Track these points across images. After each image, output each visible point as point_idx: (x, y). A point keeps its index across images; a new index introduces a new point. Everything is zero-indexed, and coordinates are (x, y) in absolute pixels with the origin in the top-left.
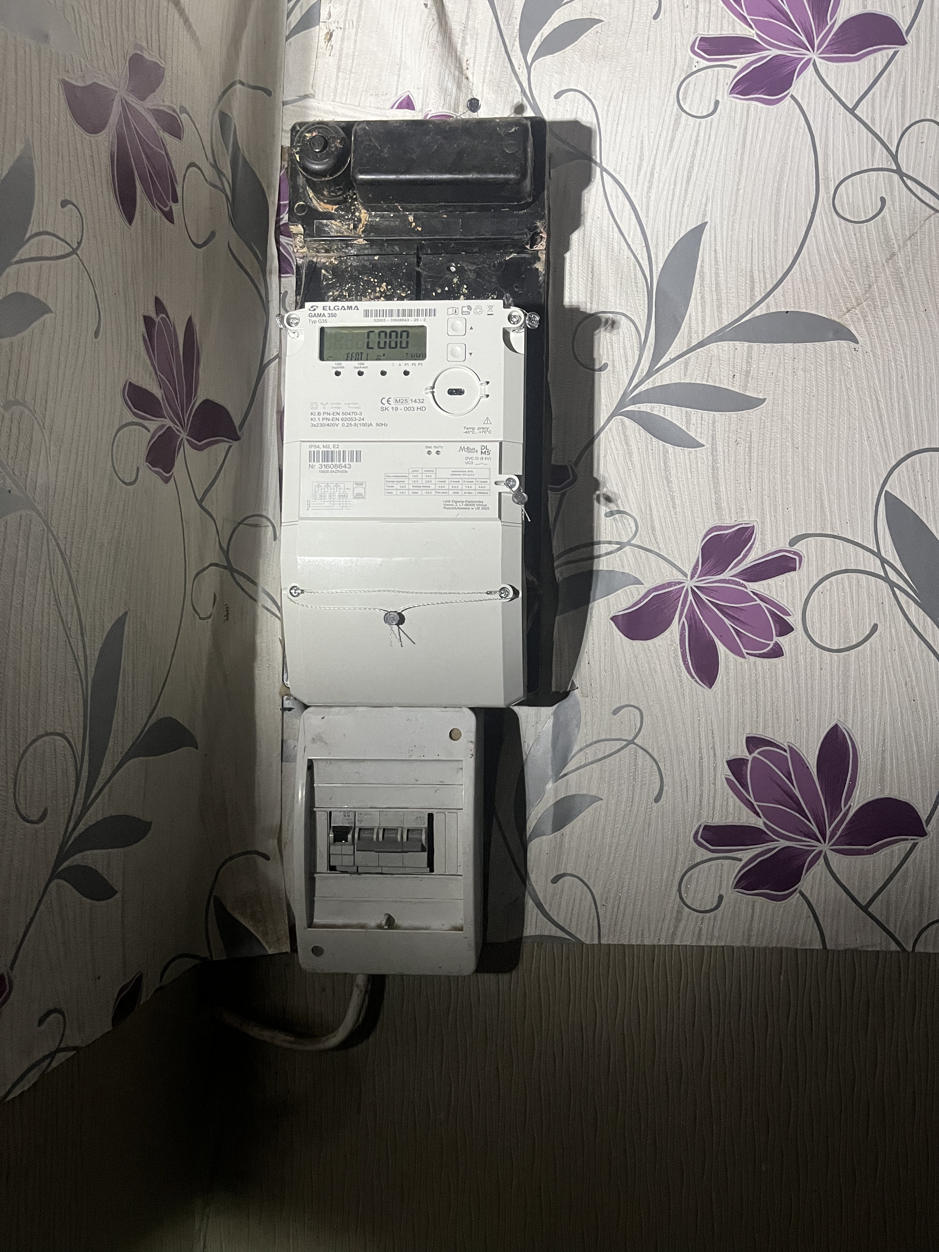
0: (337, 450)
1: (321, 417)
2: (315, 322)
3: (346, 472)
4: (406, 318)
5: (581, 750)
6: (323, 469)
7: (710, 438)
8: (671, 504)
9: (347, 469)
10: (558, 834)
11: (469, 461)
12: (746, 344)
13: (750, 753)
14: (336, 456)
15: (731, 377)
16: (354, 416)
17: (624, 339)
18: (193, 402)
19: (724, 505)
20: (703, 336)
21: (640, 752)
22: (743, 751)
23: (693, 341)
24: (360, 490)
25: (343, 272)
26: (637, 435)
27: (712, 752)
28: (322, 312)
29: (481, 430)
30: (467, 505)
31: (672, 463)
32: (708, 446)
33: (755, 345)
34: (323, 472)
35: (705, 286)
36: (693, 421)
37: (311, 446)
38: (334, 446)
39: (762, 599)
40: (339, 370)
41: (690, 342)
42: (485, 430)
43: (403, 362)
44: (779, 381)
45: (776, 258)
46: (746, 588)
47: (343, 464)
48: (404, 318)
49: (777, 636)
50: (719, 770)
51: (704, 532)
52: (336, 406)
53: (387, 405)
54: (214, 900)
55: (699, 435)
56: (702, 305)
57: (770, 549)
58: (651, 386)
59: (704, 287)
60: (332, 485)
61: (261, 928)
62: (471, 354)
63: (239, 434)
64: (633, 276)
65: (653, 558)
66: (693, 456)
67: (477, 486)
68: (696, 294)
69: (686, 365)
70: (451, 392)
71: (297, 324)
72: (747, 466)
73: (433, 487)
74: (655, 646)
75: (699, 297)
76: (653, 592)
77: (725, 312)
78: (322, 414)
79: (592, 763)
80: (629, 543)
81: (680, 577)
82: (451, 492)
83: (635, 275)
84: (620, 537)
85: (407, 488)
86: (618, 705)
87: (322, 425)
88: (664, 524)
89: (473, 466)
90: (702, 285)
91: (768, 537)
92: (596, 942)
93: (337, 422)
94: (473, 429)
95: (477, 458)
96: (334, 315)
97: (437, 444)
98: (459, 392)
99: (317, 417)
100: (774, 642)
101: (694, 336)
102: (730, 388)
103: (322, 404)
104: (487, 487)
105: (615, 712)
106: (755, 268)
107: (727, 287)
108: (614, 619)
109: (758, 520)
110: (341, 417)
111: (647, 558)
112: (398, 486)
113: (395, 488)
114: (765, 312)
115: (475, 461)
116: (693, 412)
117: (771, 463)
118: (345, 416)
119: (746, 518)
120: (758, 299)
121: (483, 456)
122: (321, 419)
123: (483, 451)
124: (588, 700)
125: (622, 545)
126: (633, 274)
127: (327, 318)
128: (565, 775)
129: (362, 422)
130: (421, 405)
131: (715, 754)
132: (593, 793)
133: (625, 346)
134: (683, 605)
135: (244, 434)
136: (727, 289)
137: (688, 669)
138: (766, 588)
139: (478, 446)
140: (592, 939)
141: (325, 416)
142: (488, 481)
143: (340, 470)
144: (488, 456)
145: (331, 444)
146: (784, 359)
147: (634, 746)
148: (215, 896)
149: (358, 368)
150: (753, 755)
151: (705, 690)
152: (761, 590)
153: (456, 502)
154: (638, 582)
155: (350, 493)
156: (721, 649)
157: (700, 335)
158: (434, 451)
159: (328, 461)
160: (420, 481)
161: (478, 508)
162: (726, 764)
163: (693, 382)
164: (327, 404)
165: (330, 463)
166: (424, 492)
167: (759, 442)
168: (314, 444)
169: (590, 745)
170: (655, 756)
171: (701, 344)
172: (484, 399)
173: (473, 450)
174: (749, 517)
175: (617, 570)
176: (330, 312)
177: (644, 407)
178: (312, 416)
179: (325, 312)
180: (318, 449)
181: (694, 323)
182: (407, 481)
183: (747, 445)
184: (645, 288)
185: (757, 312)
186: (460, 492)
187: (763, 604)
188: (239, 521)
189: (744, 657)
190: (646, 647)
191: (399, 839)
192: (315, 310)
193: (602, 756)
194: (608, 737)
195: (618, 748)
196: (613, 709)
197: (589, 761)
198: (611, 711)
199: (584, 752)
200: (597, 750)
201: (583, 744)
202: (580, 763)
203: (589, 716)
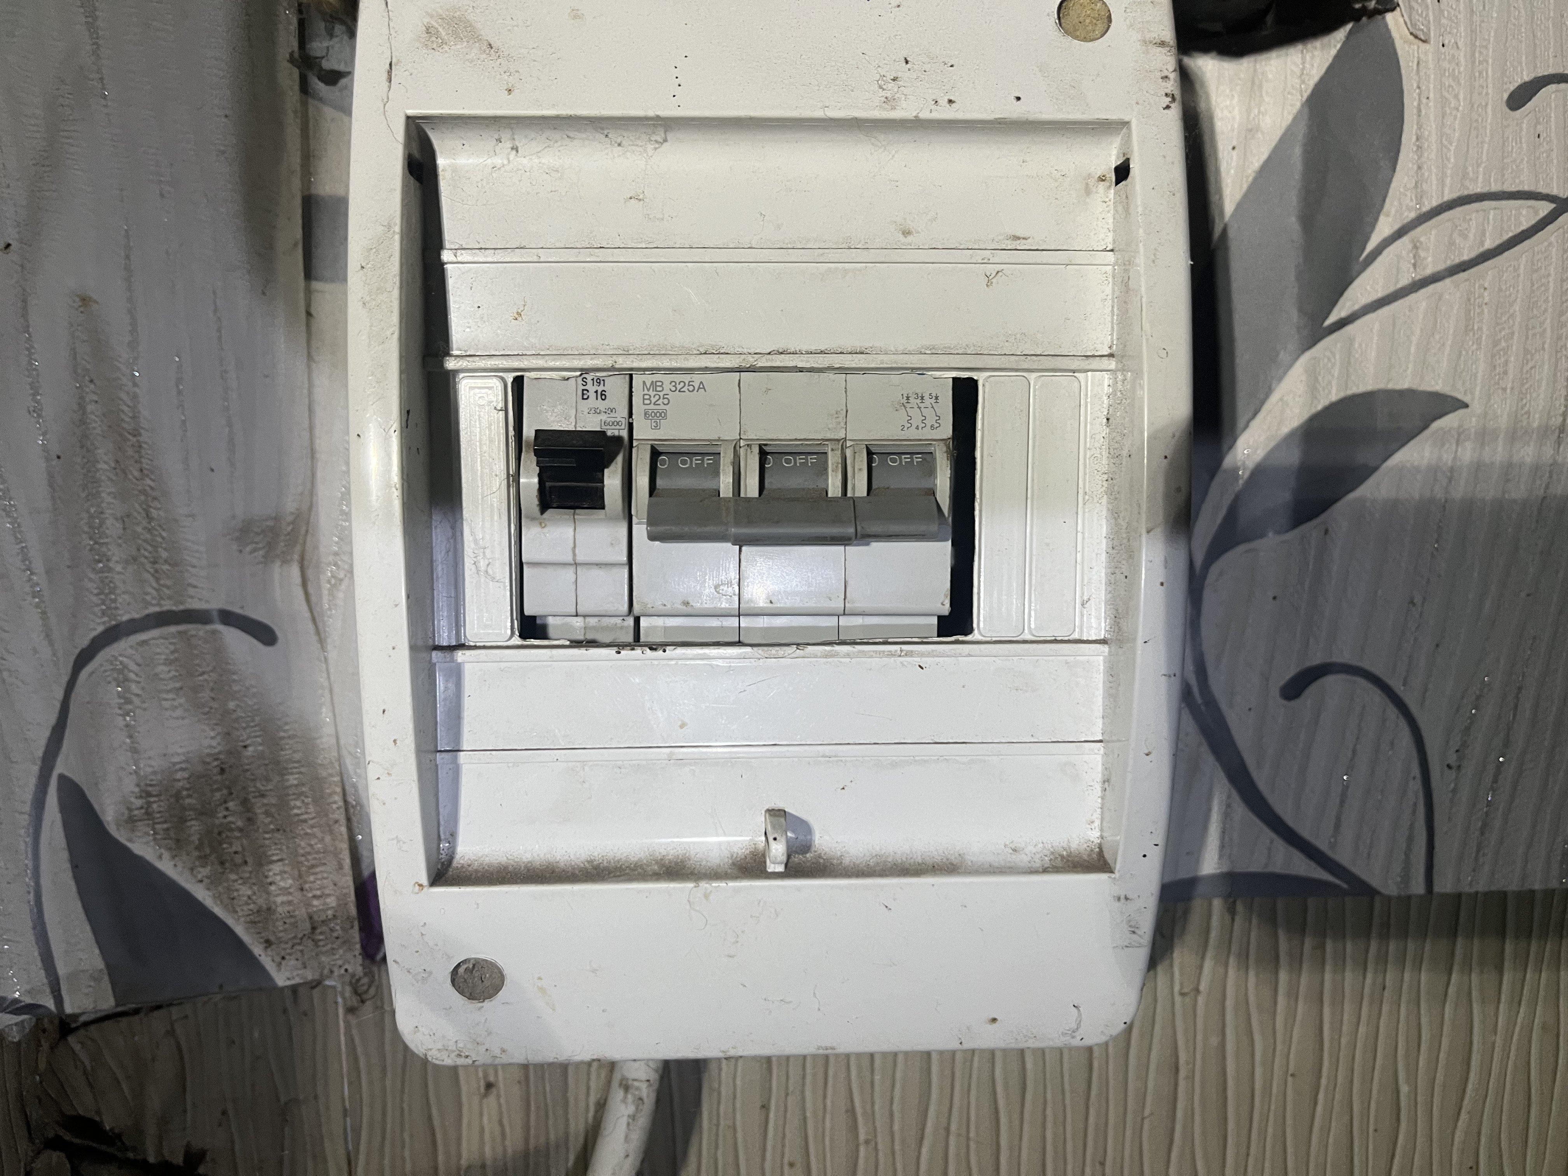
5: (1404, 230)
10: (1311, 528)
54: (60, 789)
61: (245, 891)
79: (1437, 278)
86: (1527, 77)
92: (1418, 887)
105: (1520, 98)
124: (1428, 53)
128: (1342, 324)
132: (1436, 384)
140: (1406, 878)
148: (62, 778)
169: (1434, 213)
191: (834, 488)
193: (1473, 254)
194: (1495, 188)
195: (1525, 224)
196: (1512, 88)
197: (1429, 271)
198: (1506, 96)
199: (1412, 241)
200: (1455, 235)
201: (1409, 209)
202: (1397, 282)
203: (1431, 110)
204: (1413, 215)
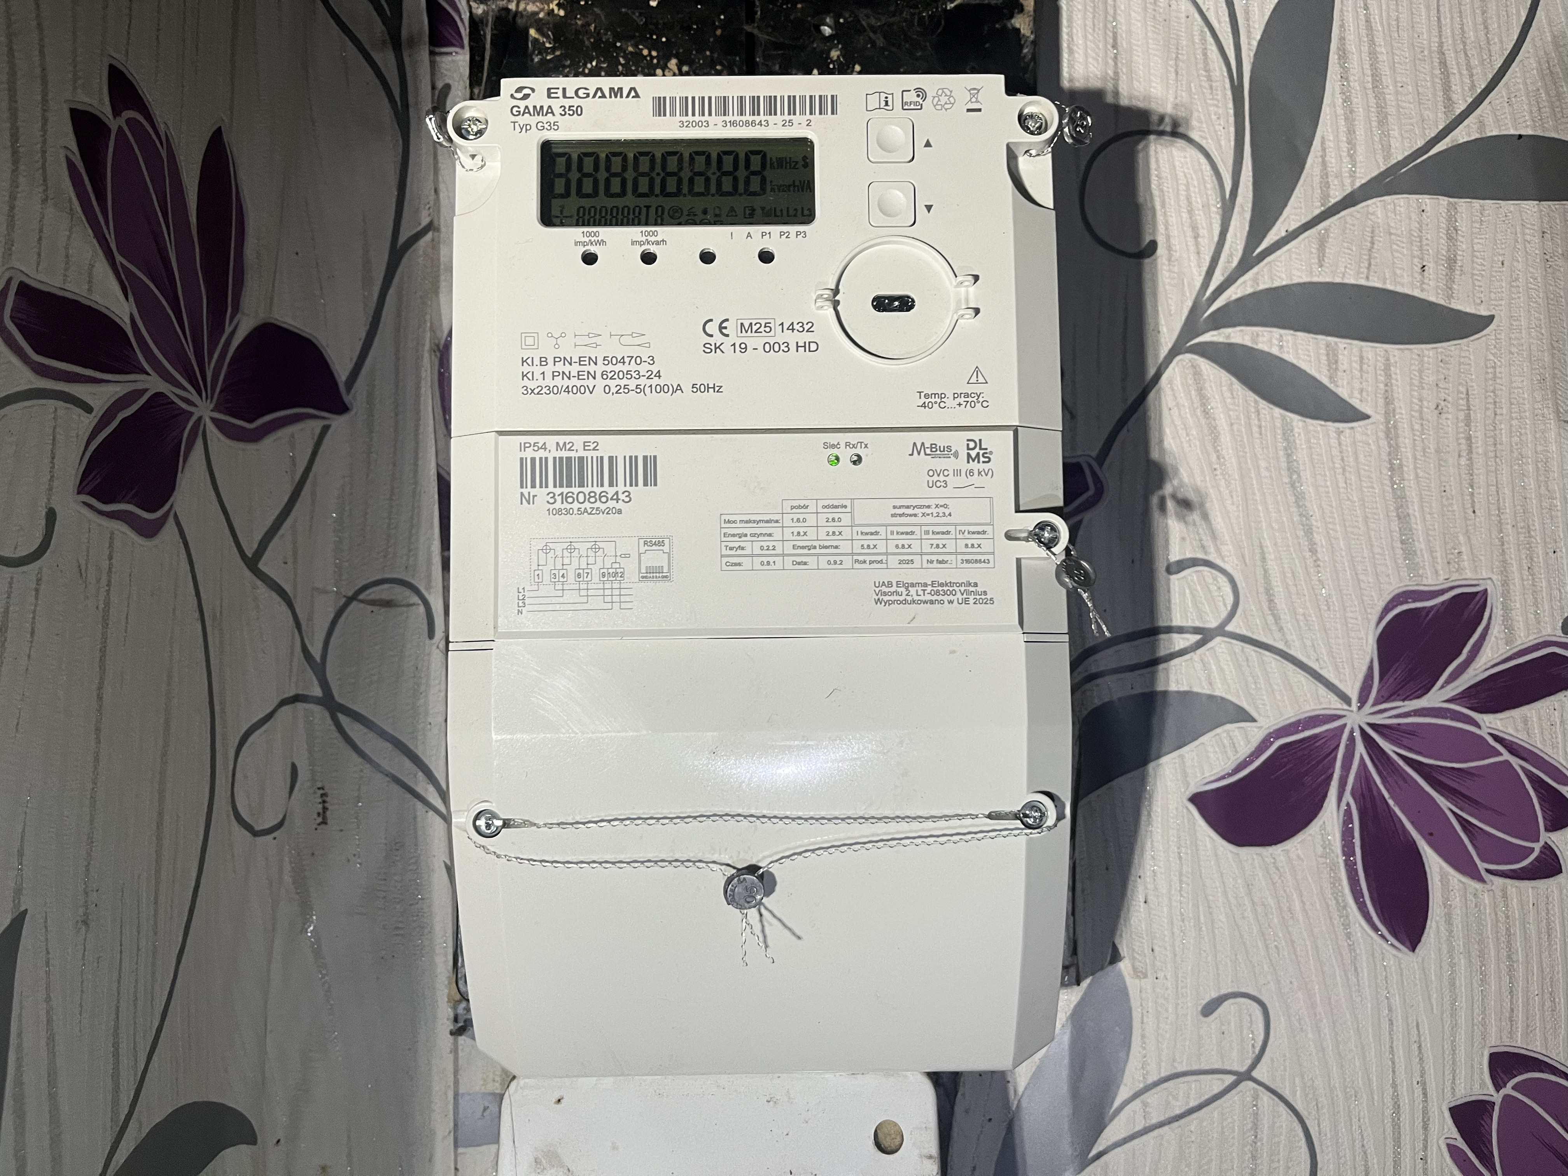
0: (595, 454)
1: (549, 369)
2: (526, 128)
3: (620, 512)
4: (762, 117)
5: (1136, 1095)
6: (558, 505)
7: (1381, 402)
8: (1305, 544)
9: (620, 505)
11: (936, 480)
12: (1444, 201)
13: (1498, 1088)
14: (591, 472)
15: (1418, 269)
16: (633, 367)
17: (1188, 190)
18: (228, 330)
19: (1421, 545)
20: (1353, 183)
21: (1266, 1098)
22: (1483, 1084)
23: (1332, 193)
24: (654, 558)
25: (577, 32)
26: (1227, 394)
27: (1418, 1091)
28: (546, 103)
29: (962, 400)
30: (937, 593)
31: (1301, 455)
32: (1377, 417)
33: (1462, 204)
34: (559, 512)
35: (1351, 78)
36: (1344, 363)
37: (524, 447)
38: (585, 444)
39: (1513, 749)
40: (592, 249)
41: (1325, 196)
42: (971, 399)
43: (756, 230)
44: (1517, 279)
45: (1486, 28)
46: (1479, 727)
47: (611, 491)
48: (757, 119)
49: (1547, 830)
50: (1434, 1128)
51: (1381, 605)
52: (587, 341)
53: (718, 338)
55: (1356, 394)
56: (1346, 119)
57: (1524, 638)
58: (1249, 290)
59: (1347, 79)
60: (583, 547)
62: (929, 208)
63: (347, 399)
64: (1200, 56)
65: (1274, 664)
66: (1346, 439)
67: (961, 544)
68: (1333, 95)
69: (1322, 244)
70: (882, 304)
71: (480, 133)
72: (1463, 461)
73: (845, 547)
74: (1290, 860)
75: (1339, 101)
76: (1276, 738)
77: (1395, 133)
78: (550, 361)
79: (1161, 1125)
80: (1220, 631)
81: (1335, 704)
82: (893, 561)
83: (1205, 55)
84: (1201, 618)
85: (779, 551)
86: (1214, 995)
87: (550, 390)
88: (1293, 589)
89: (948, 492)
90: (1344, 77)
91: (1518, 616)
93: (591, 383)
94: (942, 396)
95: (957, 473)
96: (578, 111)
97: (853, 438)
98: (905, 304)
99: (537, 370)
100: (1542, 843)
101: (1334, 182)
102: (1417, 293)
103: (550, 335)
104: (987, 546)
105: (1209, 1009)
106: (1448, 42)
107: (1396, 82)
108: (1197, 799)
109: (1494, 577)
110: (599, 368)
111: (1262, 663)
112: (757, 545)
113: (748, 551)
114: (1478, 136)
115: (952, 480)
116: (1341, 346)
117: (1515, 455)
118: (610, 368)
119: (1468, 574)
120: (1460, 107)
121: (974, 465)
122: (548, 375)
123: (973, 454)
124: (1147, 983)
125: (1205, 636)
126: (1199, 51)
127: (558, 118)
128: (1100, 1155)
129: (656, 381)
130: (806, 337)
131: (1425, 1095)
133: (1190, 203)
134: (1346, 767)
135: (357, 398)
136: (1396, 86)
137: (1362, 907)
138: (1521, 726)
139: (958, 441)
141: (560, 367)
142: (989, 529)
143: (603, 507)
144: (986, 466)
145: (579, 440)
146: (1524, 234)
147: (1251, 1084)
149: (641, 244)
150: (1503, 1092)
151: (1400, 955)
152: (1512, 732)
153: (907, 586)
154: (1242, 716)
155: (630, 567)
156: (1433, 862)
157: (1347, 182)
158: (846, 455)
159: (569, 485)
160: (812, 533)
161: (966, 601)
162: (1447, 1114)
163: (1338, 280)
164: (563, 335)
165: (576, 490)
166: (823, 560)
167: (1487, 409)
168: (532, 439)
169: (1156, 1084)
170: (1299, 1107)
171: (1350, 201)
172: (968, 321)
173: (946, 452)
174: (1475, 569)
175: (1196, 689)
176: (567, 103)
177: (1239, 335)
178: (526, 369)
179: (551, 102)
180: (542, 454)
181: (1331, 159)
182: (777, 534)
183: (1462, 415)
184: (1227, 81)
185: (1462, 135)
186: (917, 558)
187: (1515, 762)
188: (350, 594)
189: (1481, 880)
190: (1269, 860)
192: (526, 97)
193: (1182, 1110)
194: (1195, 1067)
195: (1216, 1090)
196: (1204, 1002)
197: (1154, 1121)
198: (1200, 1008)
199: (1143, 1102)
200: (1170, 1098)
201: (1139, 1082)
202: (1134, 1127)
203: (1150, 1020)
204: (1141, 1086)
